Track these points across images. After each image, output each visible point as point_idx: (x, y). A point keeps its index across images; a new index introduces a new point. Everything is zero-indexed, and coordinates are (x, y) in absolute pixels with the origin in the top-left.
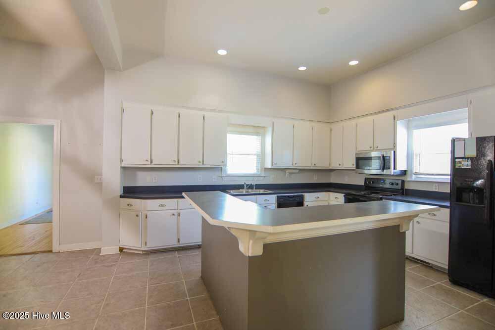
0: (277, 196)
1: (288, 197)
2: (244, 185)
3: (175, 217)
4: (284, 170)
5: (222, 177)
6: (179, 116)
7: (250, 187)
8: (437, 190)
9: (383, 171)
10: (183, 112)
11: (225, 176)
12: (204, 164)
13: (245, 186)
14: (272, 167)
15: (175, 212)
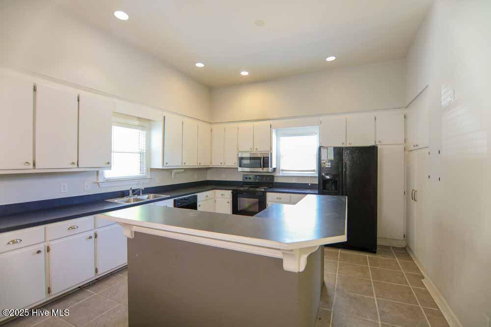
0: (175, 200)
1: (185, 199)
2: (128, 191)
3: (42, 255)
4: (170, 170)
5: (98, 183)
6: (35, 90)
7: (136, 192)
8: (296, 182)
9: (263, 169)
10: (41, 83)
11: (101, 181)
12: (80, 166)
13: (131, 192)
14: (164, 168)
15: (42, 247)
